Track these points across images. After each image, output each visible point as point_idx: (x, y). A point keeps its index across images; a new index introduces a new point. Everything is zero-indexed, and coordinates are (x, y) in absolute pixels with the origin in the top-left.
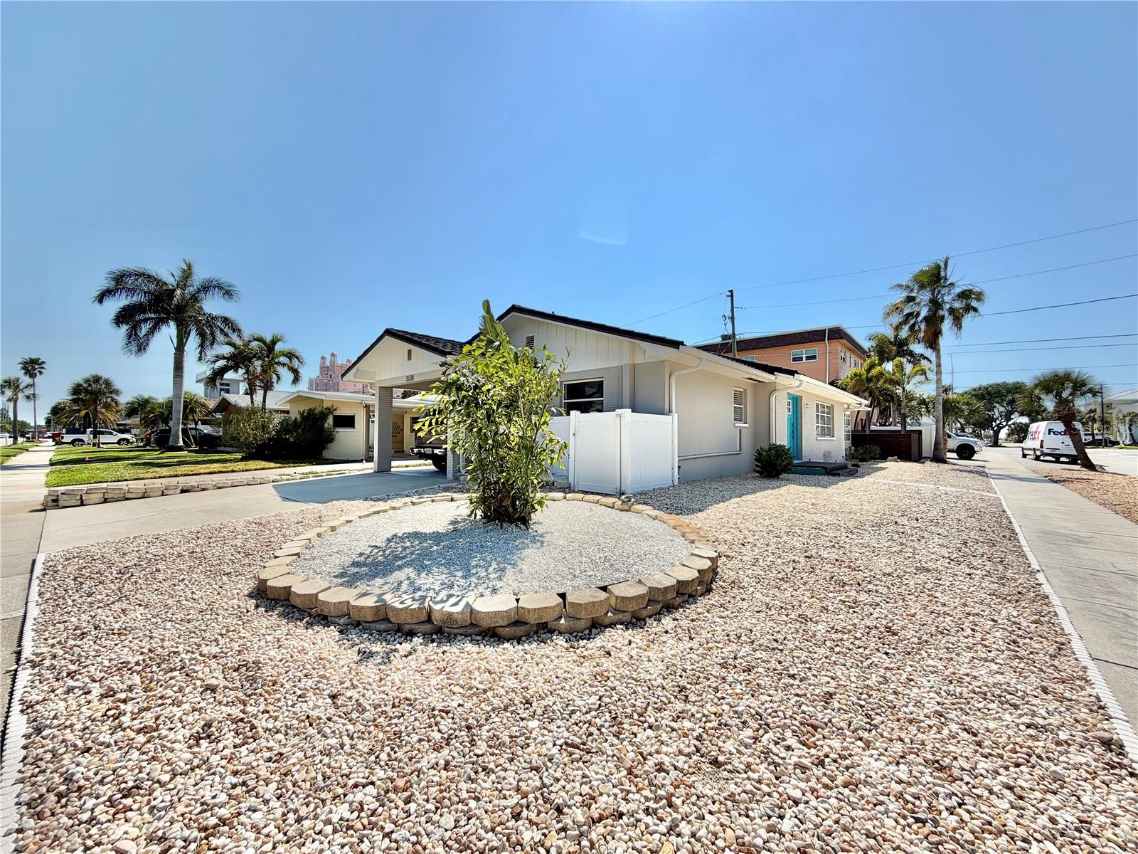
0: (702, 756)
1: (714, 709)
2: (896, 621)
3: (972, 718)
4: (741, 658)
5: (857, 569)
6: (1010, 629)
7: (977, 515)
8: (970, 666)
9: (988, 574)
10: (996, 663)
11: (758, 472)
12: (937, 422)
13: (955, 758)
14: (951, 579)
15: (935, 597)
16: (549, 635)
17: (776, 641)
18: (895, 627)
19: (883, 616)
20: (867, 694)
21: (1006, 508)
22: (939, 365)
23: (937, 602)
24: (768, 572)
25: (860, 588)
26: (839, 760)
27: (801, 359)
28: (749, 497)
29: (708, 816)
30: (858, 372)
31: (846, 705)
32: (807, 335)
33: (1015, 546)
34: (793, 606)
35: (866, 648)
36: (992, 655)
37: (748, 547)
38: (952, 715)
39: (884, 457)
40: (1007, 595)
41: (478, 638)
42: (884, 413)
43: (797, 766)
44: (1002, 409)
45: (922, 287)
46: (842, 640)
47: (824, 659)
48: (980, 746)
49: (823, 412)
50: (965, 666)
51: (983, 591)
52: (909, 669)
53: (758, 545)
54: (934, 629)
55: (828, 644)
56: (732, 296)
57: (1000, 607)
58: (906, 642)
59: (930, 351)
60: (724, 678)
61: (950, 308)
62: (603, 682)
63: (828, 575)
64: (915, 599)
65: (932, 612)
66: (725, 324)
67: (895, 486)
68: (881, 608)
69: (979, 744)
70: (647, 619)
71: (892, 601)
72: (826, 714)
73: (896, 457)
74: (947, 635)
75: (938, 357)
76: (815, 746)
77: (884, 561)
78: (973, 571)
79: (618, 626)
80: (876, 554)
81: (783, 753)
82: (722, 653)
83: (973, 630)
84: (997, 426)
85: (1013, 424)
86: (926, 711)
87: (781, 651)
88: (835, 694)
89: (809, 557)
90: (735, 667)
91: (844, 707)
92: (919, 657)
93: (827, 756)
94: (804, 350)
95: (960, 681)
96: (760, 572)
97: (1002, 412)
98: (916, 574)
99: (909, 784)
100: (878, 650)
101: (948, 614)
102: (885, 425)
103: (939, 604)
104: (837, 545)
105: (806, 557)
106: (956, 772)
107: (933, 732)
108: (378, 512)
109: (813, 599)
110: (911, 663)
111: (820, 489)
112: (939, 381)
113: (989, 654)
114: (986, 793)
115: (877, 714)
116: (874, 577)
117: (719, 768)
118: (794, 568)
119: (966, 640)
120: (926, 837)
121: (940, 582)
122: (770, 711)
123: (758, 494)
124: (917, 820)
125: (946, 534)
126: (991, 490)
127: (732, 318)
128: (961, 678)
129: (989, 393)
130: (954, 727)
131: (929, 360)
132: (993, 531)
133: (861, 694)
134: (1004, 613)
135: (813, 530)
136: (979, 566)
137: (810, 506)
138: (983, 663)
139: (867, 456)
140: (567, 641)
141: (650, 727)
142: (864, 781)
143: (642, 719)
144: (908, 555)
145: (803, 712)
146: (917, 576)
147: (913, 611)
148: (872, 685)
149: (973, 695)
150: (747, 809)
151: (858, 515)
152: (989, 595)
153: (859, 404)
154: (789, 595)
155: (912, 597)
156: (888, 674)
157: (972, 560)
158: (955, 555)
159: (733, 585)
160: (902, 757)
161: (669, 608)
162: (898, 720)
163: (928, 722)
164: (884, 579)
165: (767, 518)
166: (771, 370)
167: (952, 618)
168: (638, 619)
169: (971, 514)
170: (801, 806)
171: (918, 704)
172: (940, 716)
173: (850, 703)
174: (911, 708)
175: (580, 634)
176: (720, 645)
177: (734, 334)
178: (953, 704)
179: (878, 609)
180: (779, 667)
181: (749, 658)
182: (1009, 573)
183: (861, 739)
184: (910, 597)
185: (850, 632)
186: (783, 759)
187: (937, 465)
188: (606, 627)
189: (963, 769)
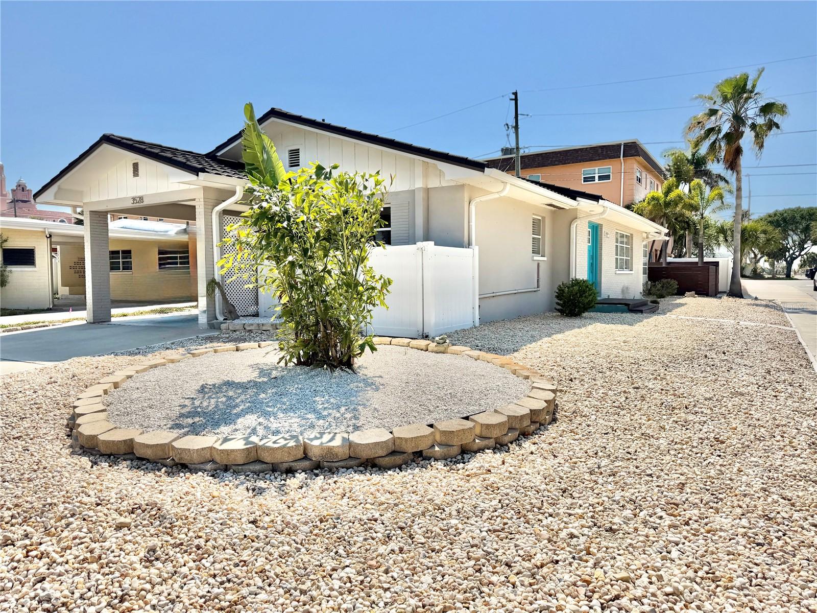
0: (599, 528)
1: (596, 500)
2: (722, 434)
3: (787, 491)
4: (603, 467)
5: (681, 396)
6: (810, 434)
7: (775, 346)
8: (782, 460)
9: (791, 396)
10: (801, 458)
11: (559, 310)
12: (735, 252)
13: (778, 513)
14: (761, 400)
15: (750, 414)
16: (427, 462)
17: (628, 453)
18: (722, 437)
19: (711, 430)
20: (710, 482)
21: (801, 341)
22: (739, 189)
23: (752, 418)
24: (603, 403)
25: (688, 411)
26: (700, 520)
27: (593, 179)
28: (559, 336)
29: (618, 557)
30: (656, 195)
31: (696, 490)
32: (600, 151)
33: (810, 373)
34: (635, 428)
35: (702, 453)
36: (798, 452)
37: (577, 382)
38: (773, 490)
39: (681, 293)
40: (807, 410)
41: (361, 468)
42: (679, 242)
43: (670, 527)
44: (796, 238)
45: (725, 100)
46: (682, 449)
47: (672, 463)
48: (794, 506)
49: (622, 242)
50: (779, 460)
51: (788, 408)
52: (738, 465)
53: (586, 380)
54: (752, 437)
55: (672, 452)
56: (516, 100)
57: (801, 420)
58: (733, 447)
59: (730, 172)
60: (595, 481)
61: (753, 123)
62: (495, 491)
63: (659, 402)
64: (734, 417)
65: (749, 426)
66: (508, 135)
67: (698, 322)
68: (708, 425)
69: (793, 505)
70: (509, 445)
71: (716, 419)
72: (682, 496)
73: (694, 292)
74: (764, 440)
75: (739, 180)
76: (680, 516)
77: (703, 389)
78: (777, 394)
79: (487, 451)
80: (695, 383)
81: (658, 521)
82: (586, 465)
83: (782, 436)
84: (791, 256)
85: (806, 254)
86: (754, 489)
87: (636, 459)
88: (686, 483)
89: (637, 388)
90: (601, 473)
91: (695, 491)
92: (744, 456)
93: (690, 519)
94: (595, 169)
95: (776, 470)
96: (596, 403)
97: (795, 241)
98: (732, 398)
99: (750, 528)
100: (712, 454)
101: (762, 426)
102: (680, 256)
103: (754, 419)
104: (659, 378)
105: (635, 388)
106: (779, 520)
107: (761, 500)
108: (156, 366)
109: (650, 422)
110: (738, 460)
111: (626, 327)
112: (738, 206)
113: (796, 452)
114: (800, 529)
115: (720, 493)
116: (698, 401)
117: (614, 533)
118: (627, 398)
119: (778, 443)
120: (765, 552)
121: (753, 403)
122: (640, 498)
123: (567, 333)
124: (758, 544)
125: (751, 365)
126: (786, 323)
127: (516, 127)
128: (777, 468)
129: (784, 220)
130: (775, 497)
131: (727, 182)
132: (792, 361)
133: (706, 482)
134: (805, 424)
135: (633, 365)
136: (783, 390)
137: (622, 344)
138: (791, 458)
139: (664, 292)
140: (445, 466)
141: (551, 515)
142: (720, 529)
143: (541, 511)
144: (722, 382)
145: (667, 496)
146: (733, 400)
147: (734, 426)
148: (713, 476)
149: (787, 478)
150: (644, 550)
151: (670, 350)
152: (793, 411)
153: (658, 232)
154: (629, 419)
155: (732, 415)
156: (723, 469)
157: (777, 385)
158: (762, 382)
159: (575, 414)
160: (743, 515)
161: (525, 435)
162: (736, 496)
163: (757, 495)
164: (706, 402)
165: (584, 355)
166: (573, 194)
167: (766, 429)
168: (502, 445)
169: (771, 347)
170: (681, 546)
171: (748, 485)
172: (765, 491)
173: (698, 488)
174: (743, 488)
175: (454, 460)
176: (583, 460)
177: (518, 148)
178: (772, 484)
179: (706, 426)
180: (637, 471)
181: (611, 466)
182: (807, 395)
183: (712, 508)
184: (729, 415)
185: (687, 443)
186: (659, 524)
187: (734, 300)
188: (476, 452)
189: (784, 518)
